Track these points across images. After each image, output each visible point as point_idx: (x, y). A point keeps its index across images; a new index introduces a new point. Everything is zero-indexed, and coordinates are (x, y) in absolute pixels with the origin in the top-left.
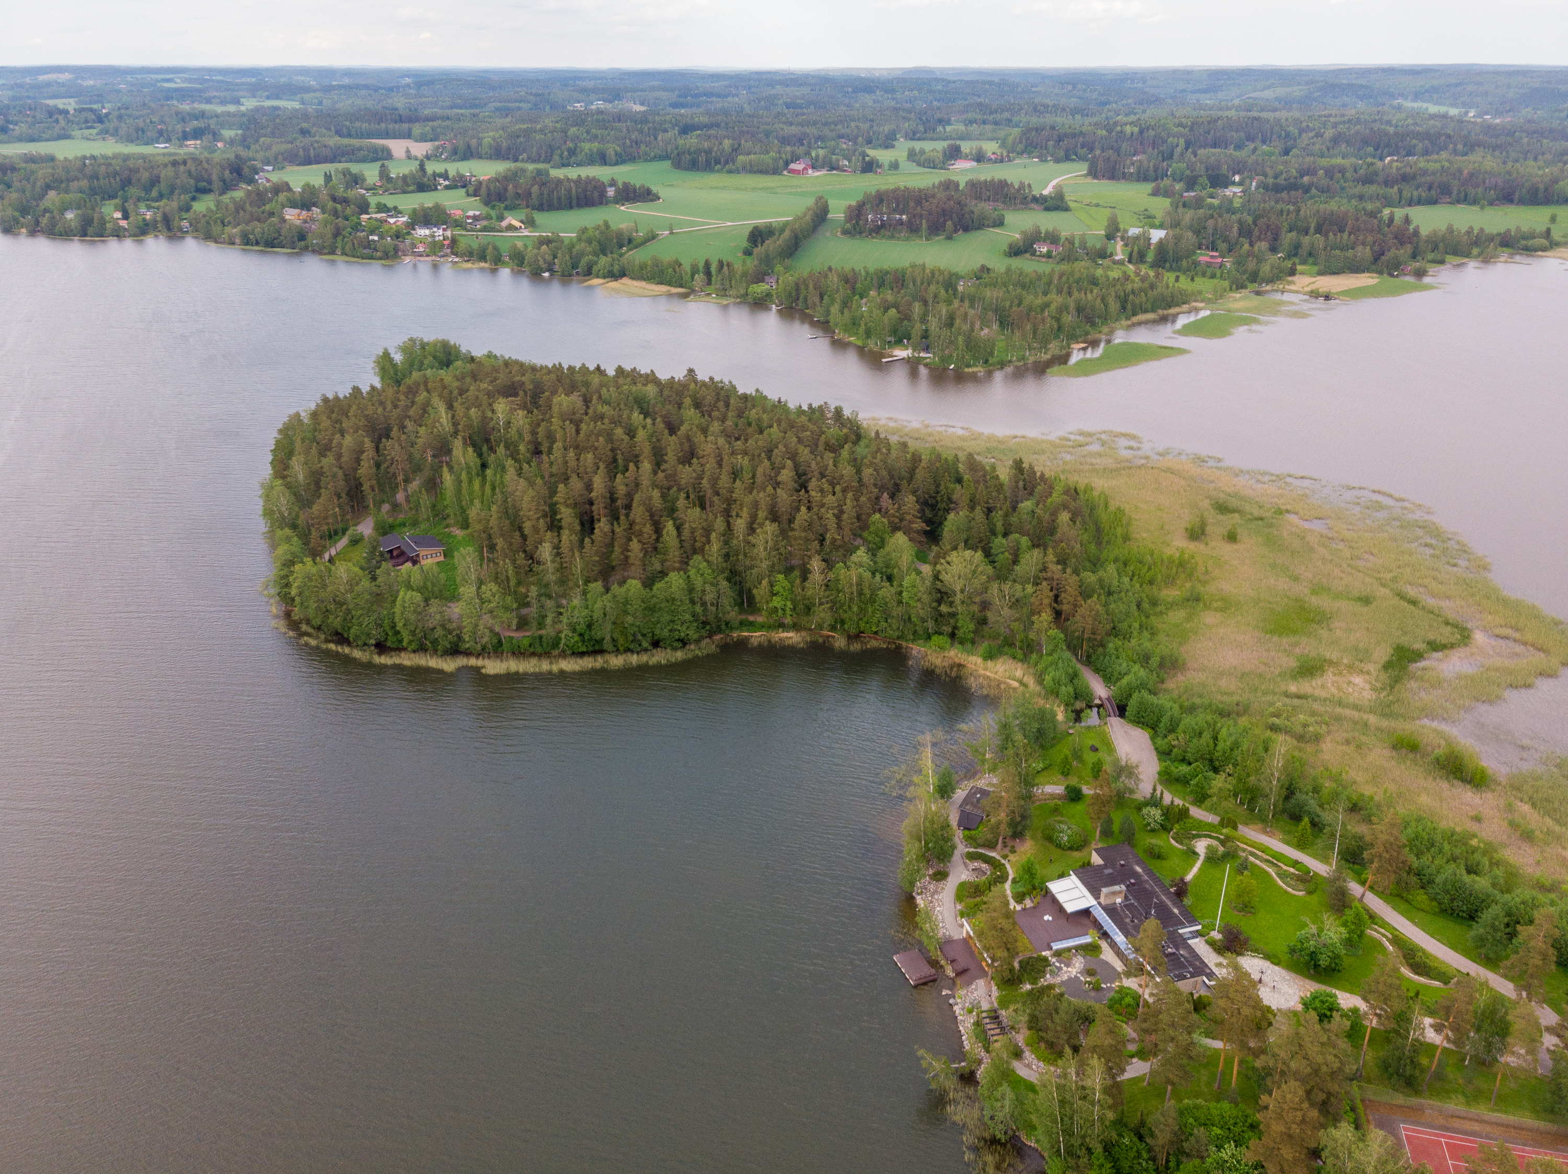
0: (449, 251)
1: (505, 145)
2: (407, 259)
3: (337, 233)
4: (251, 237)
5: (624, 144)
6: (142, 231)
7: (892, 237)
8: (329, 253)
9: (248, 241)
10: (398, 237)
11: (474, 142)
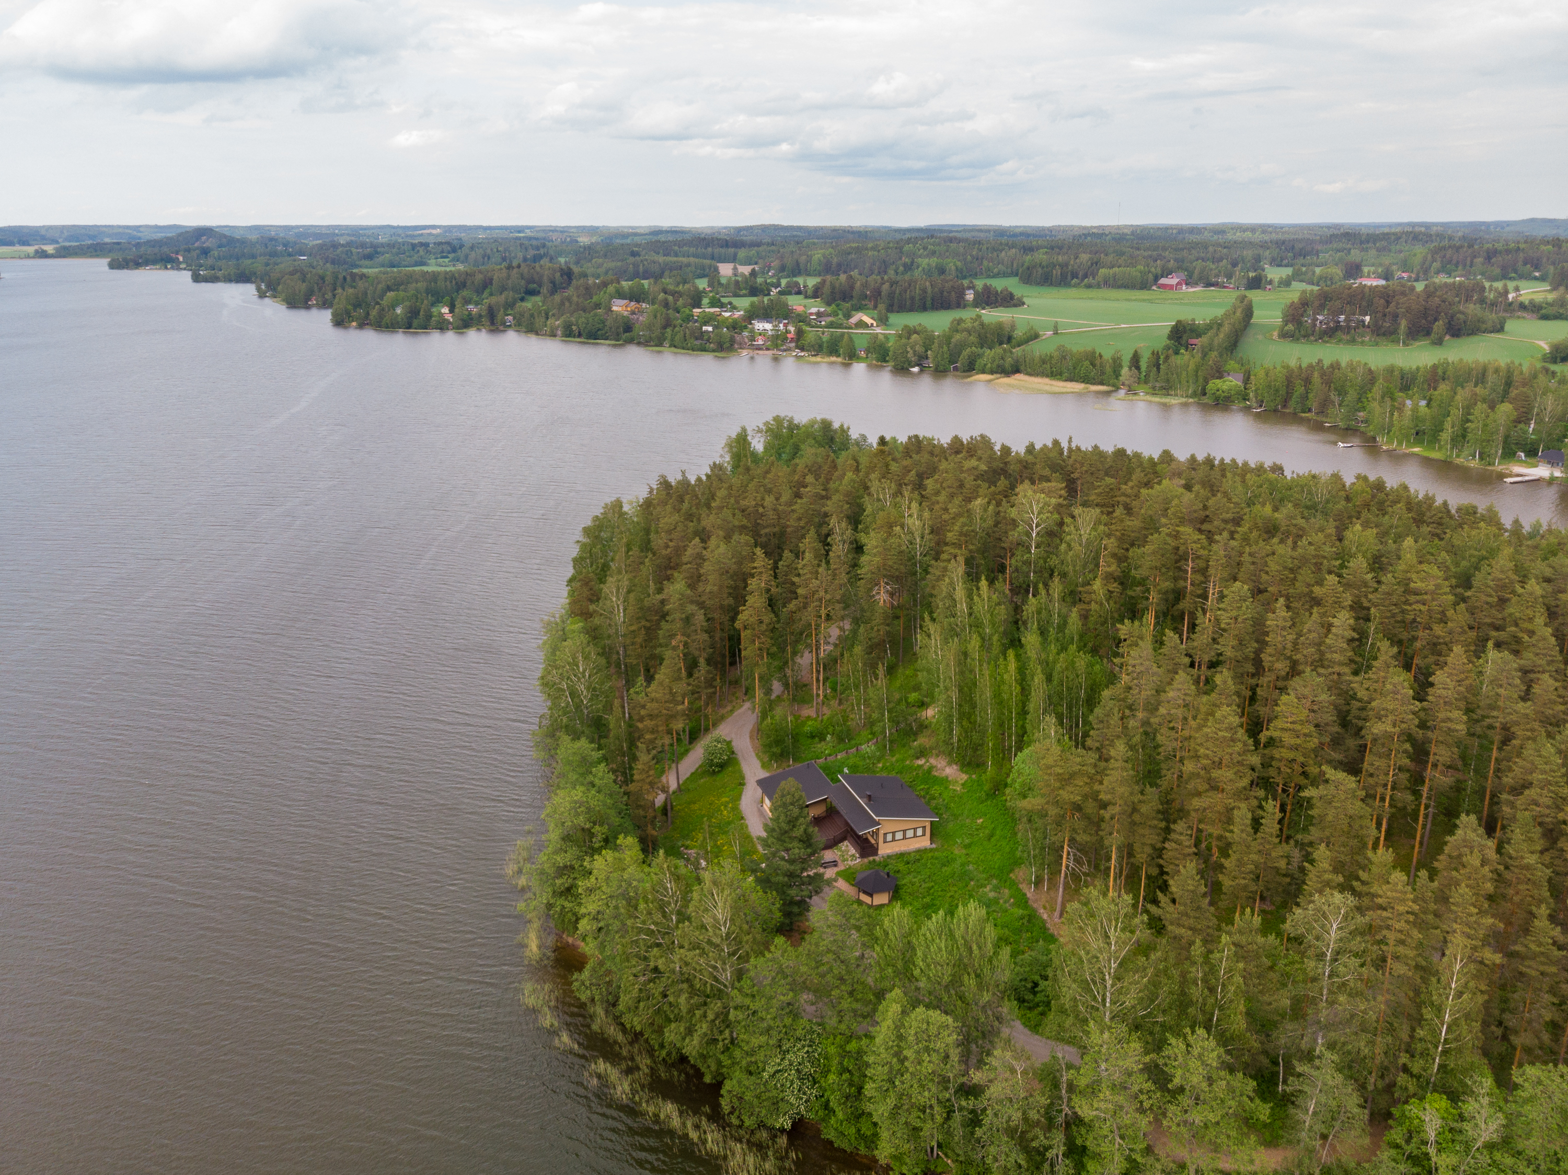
0: (793, 345)
1: (835, 260)
2: (745, 353)
3: (667, 324)
4: (574, 328)
5: (965, 259)
6: (465, 324)
7: (1353, 341)
8: (656, 346)
9: (570, 333)
10: (734, 328)
11: (803, 259)
